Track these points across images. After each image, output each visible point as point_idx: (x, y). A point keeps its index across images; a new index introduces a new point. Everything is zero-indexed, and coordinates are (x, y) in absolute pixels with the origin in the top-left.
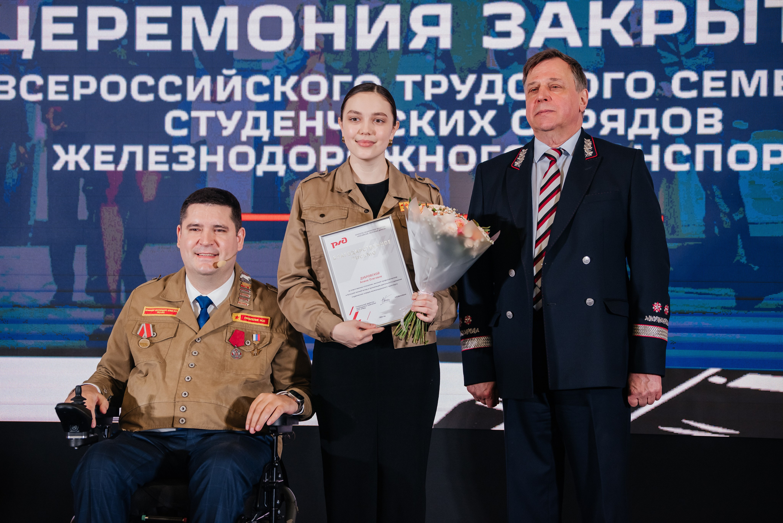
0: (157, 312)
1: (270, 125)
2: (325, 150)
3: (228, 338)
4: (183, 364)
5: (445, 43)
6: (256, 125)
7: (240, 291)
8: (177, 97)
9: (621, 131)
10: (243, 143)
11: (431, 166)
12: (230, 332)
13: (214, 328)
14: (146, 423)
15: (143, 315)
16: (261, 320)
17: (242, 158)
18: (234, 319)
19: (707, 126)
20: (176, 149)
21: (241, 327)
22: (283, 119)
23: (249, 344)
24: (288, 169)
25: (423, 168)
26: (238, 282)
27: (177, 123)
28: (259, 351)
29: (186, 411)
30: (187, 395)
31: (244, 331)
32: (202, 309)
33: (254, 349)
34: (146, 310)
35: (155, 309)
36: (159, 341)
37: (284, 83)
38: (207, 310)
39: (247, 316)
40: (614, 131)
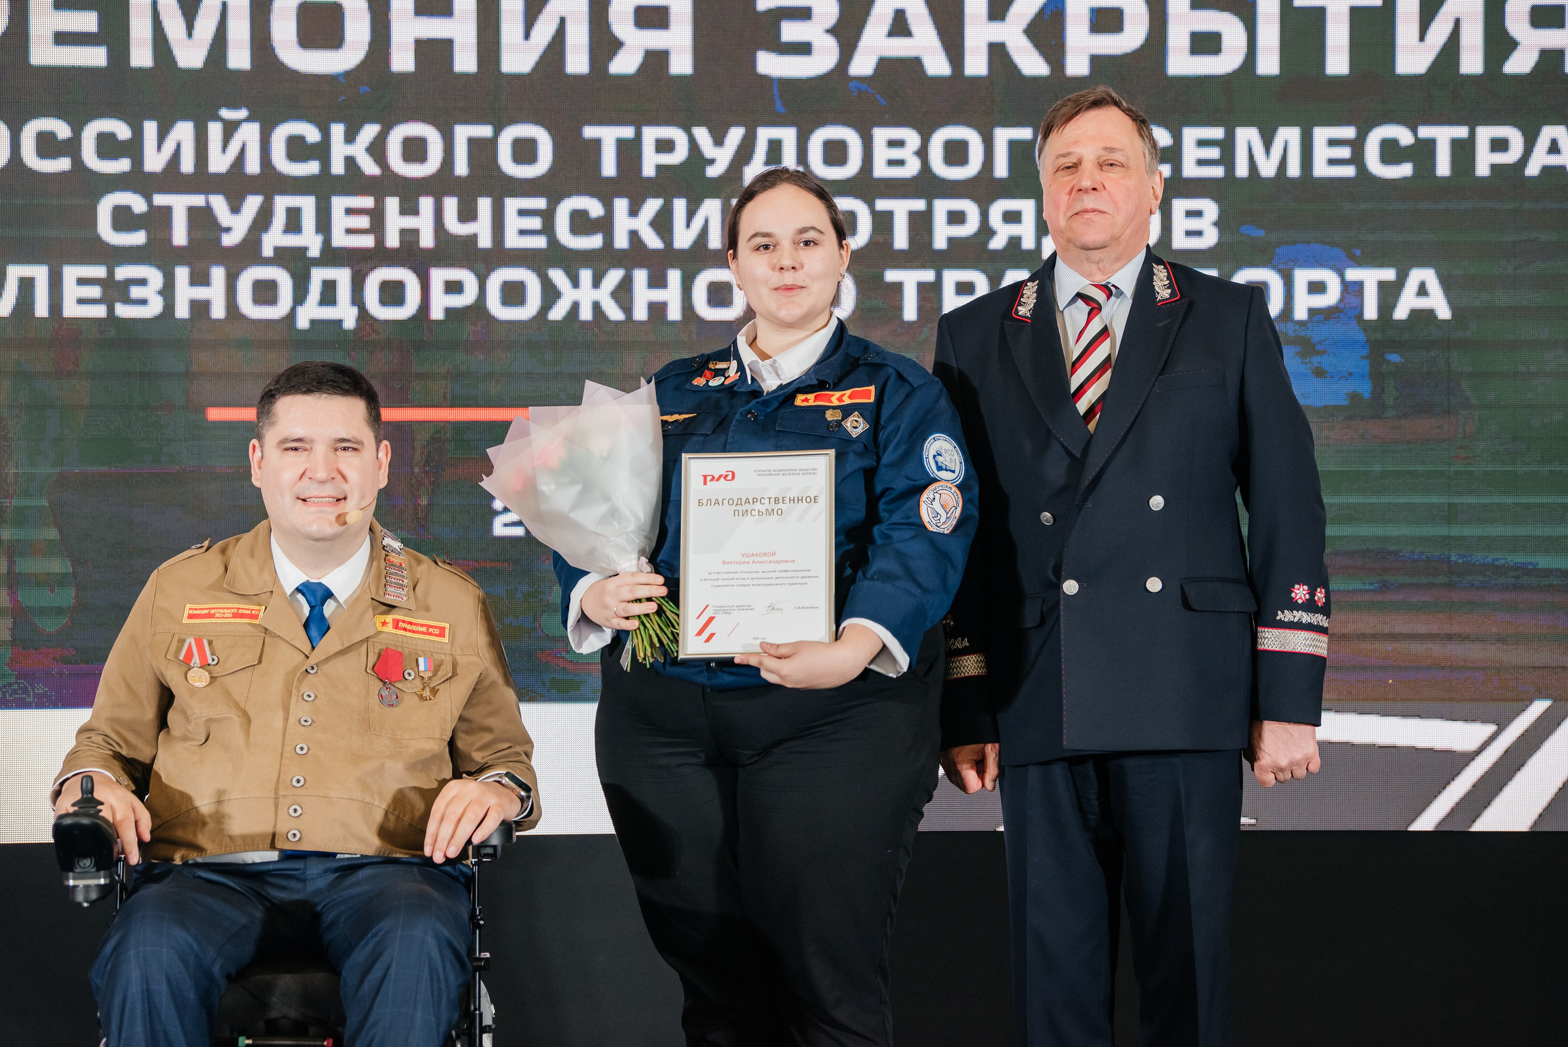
0: (214, 614)
1: (324, 225)
2: (439, 276)
3: (370, 665)
4: (286, 719)
5: (682, 64)
6: (293, 223)
7: (385, 571)
8: (123, 165)
9: (1028, 243)
10: (267, 262)
11: (657, 310)
12: (374, 653)
13: (343, 645)
14: (213, 841)
15: (185, 621)
16: (431, 630)
17: (265, 292)
18: (380, 628)
19: (1189, 233)
20: (123, 273)
21: (393, 643)
22: (350, 211)
23: (410, 678)
24: (364, 315)
25: (640, 313)
26: (380, 552)
27: (123, 219)
28: (434, 691)
29: (301, 814)
30: (302, 783)
31: (400, 650)
32: (312, 608)
33: (422, 687)
34: (191, 612)
35: (210, 609)
36: (227, 673)
37: (350, 138)
38: (323, 609)
39: (404, 622)
40: (1014, 242)
